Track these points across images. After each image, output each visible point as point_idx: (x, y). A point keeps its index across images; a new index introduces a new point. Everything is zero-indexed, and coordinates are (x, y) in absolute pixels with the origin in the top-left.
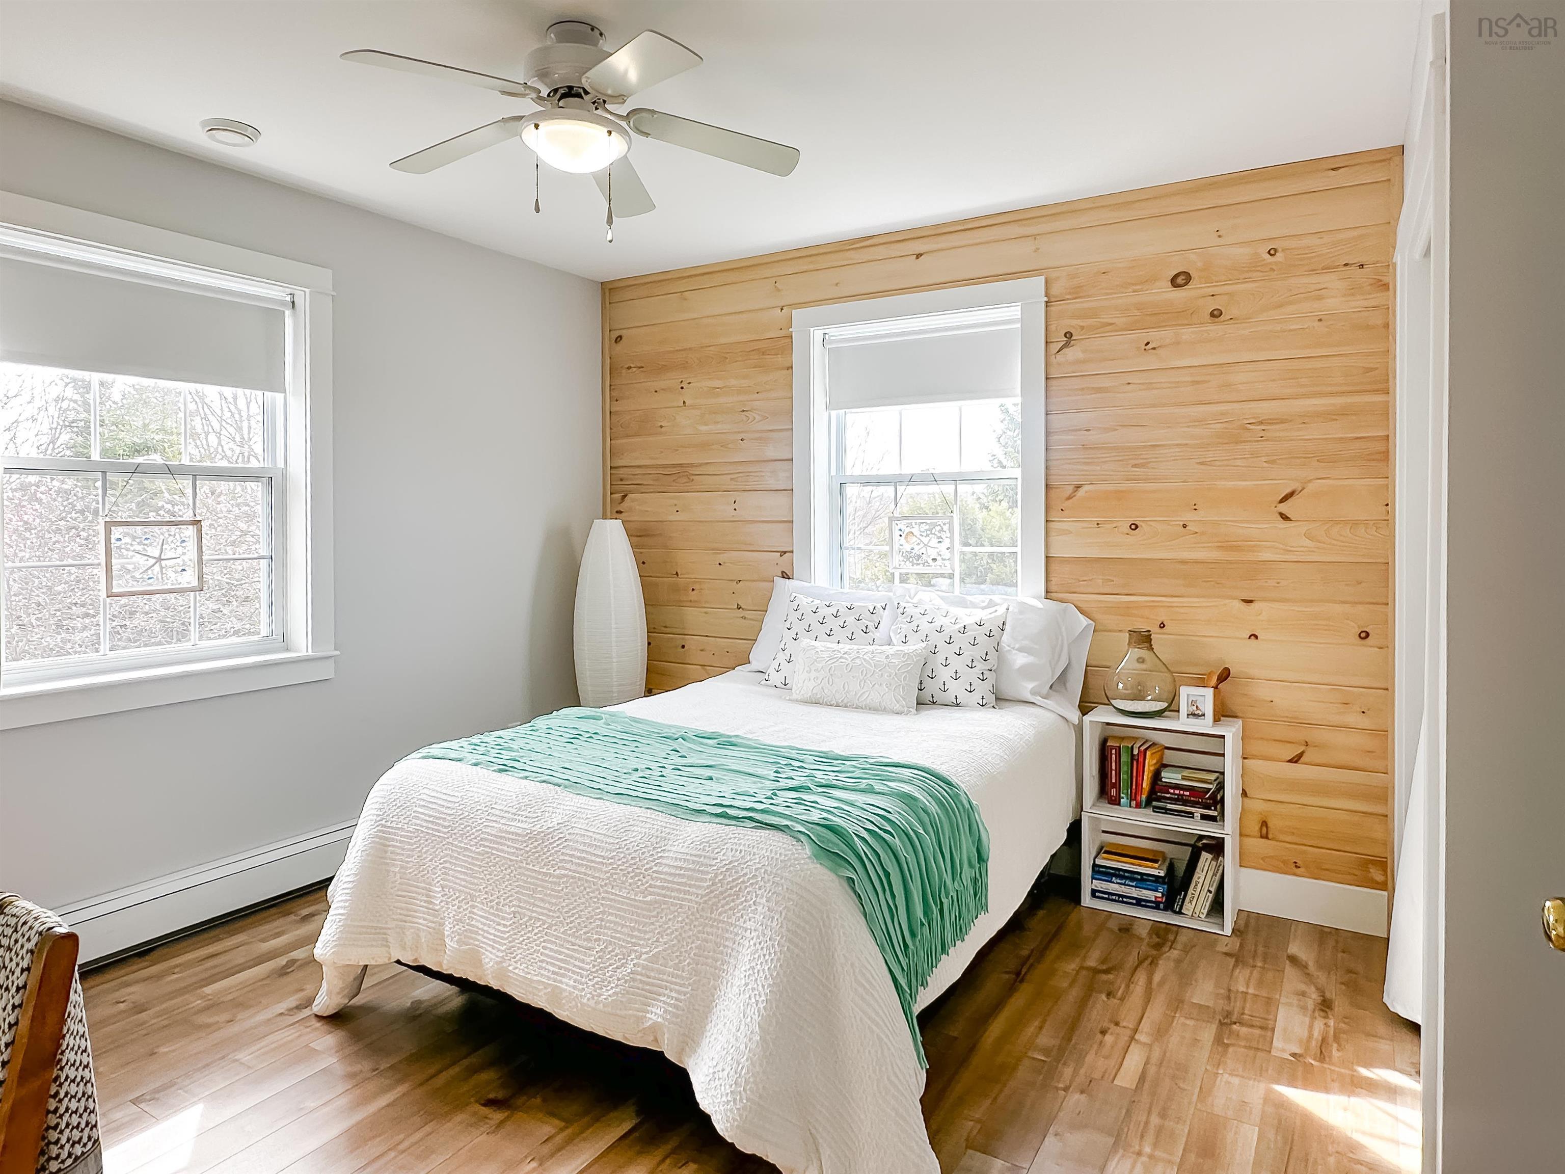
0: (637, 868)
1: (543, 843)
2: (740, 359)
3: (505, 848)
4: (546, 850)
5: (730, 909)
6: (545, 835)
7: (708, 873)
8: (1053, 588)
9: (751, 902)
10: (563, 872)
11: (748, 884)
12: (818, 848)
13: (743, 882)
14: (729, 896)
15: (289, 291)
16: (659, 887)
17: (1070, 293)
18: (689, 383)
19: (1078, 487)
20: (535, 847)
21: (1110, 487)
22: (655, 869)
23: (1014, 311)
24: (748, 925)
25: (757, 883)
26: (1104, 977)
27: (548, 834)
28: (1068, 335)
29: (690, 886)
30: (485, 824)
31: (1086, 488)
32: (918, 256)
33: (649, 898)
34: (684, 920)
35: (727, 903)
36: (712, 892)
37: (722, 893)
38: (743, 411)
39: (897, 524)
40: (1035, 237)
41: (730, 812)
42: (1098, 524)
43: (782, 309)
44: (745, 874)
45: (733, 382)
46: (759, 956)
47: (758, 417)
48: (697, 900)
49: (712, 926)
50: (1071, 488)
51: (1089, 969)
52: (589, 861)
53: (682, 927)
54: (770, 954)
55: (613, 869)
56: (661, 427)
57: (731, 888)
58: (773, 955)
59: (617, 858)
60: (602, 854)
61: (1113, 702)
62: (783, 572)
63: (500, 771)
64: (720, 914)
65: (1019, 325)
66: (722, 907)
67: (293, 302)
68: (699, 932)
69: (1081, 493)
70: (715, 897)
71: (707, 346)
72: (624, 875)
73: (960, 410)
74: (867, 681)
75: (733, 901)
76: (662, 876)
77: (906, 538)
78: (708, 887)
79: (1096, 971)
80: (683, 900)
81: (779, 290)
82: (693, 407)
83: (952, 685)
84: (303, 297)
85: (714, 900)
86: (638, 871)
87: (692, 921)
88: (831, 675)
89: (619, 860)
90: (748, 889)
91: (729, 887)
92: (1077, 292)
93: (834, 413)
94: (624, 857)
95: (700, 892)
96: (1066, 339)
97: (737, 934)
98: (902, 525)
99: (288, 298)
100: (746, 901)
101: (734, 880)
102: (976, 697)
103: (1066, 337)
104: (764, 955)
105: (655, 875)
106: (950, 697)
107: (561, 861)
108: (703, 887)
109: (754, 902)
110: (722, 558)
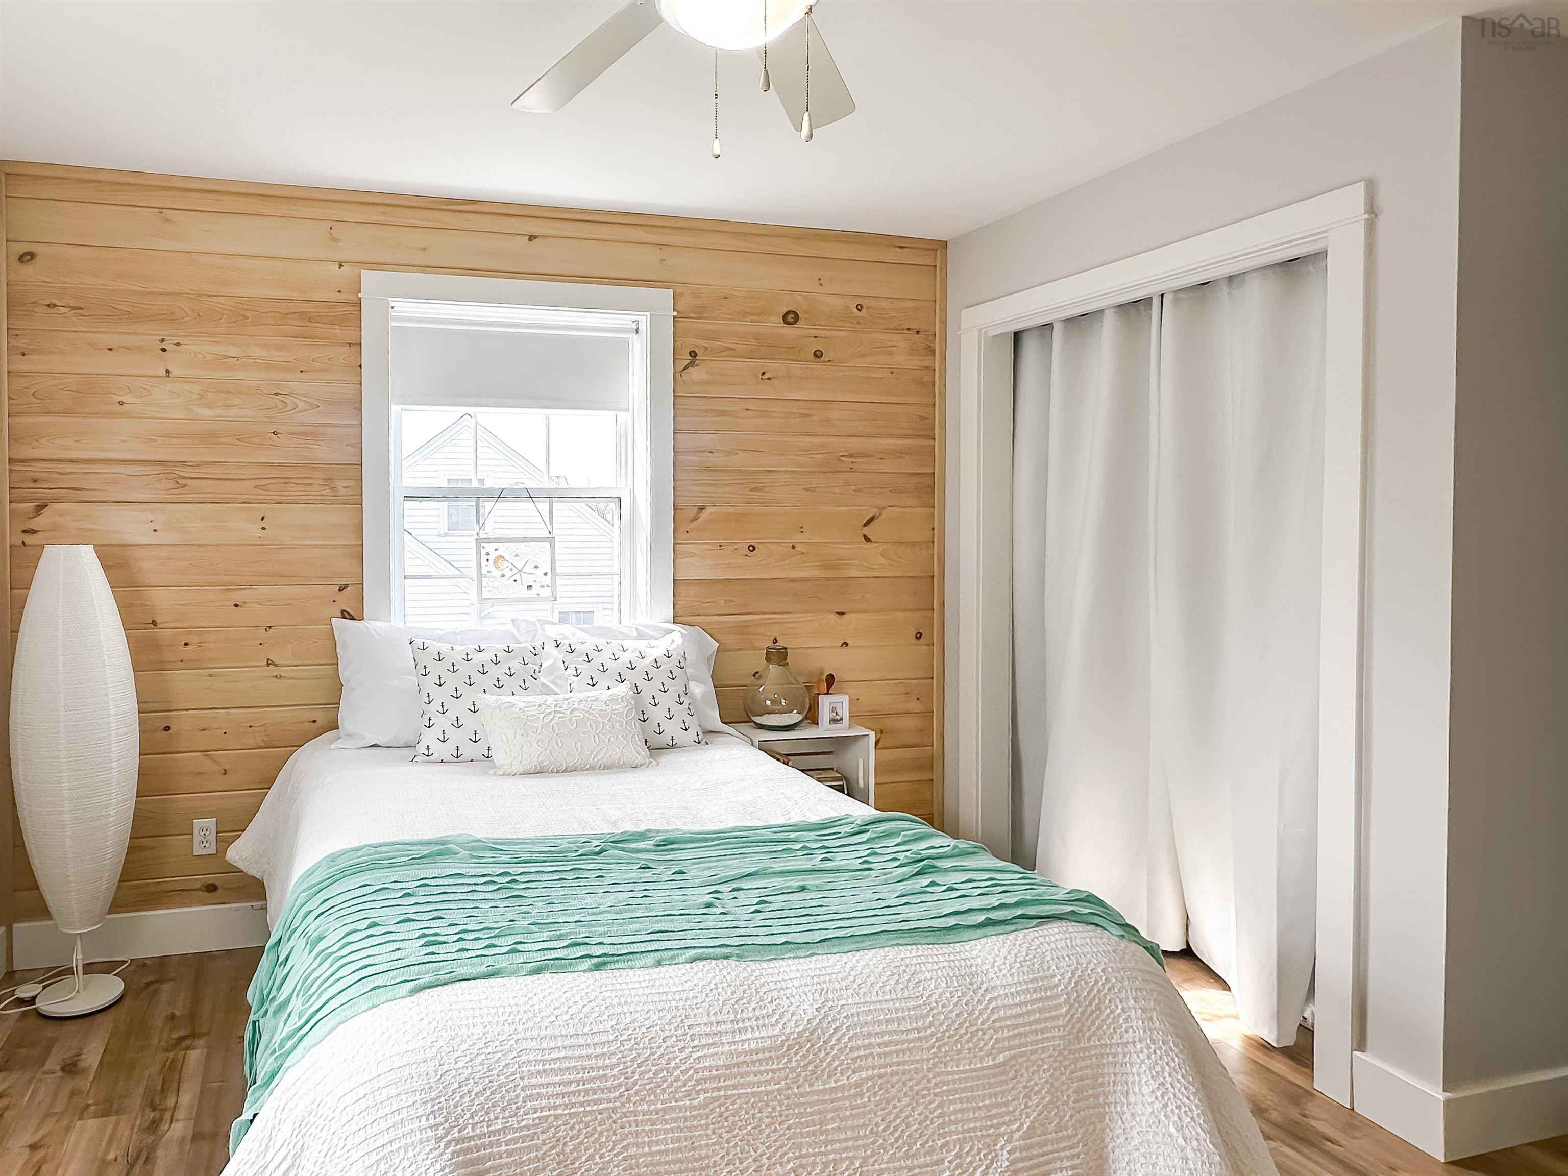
0: (971, 1026)
1: (812, 1046)
2: (270, 321)
3: (752, 1078)
4: (822, 1054)
5: (1098, 1029)
6: (812, 1034)
7: (1058, 996)
8: (679, 612)
9: (1119, 1011)
10: (864, 1074)
11: (1106, 991)
13: (1099, 991)
14: (1092, 1013)
16: (1009, 1038)
17: (694, 313)
18: (177, 344)
19: (702, 509)
20: (804, 1057)
21: (731, 510)
22: (995, 1016)
24: (1128, 1037)
25: (1113, 987)
27: (815, 1030)
29: (1046, 1020)
30: (695, 1056)
31: (709, 510)
32: (532, 238)
33: (1001, 1058)
34: (1051, 1066)
35: (1093, 1023)
36: (1072, 1017)
37: (1083, 1013)
38: (276, 394)
39: (483, 547)
40: (661, 246)
42: (720, 546)
43: (340, 266)
44: (1096, 982)
45: (258, 352)
46: (1163, 1068)
47: (302, 405)
48: (1061, 1033)
49: (1083, 1059)
50: (696, 509)
52: (897, 1043)
53: (1051, 1076)
54: (1173, 1059)
55: (937, 1040)
56: (121, 403)
57: (1090, 1004)
58: (1176, 1059)
59: (937, 1023)
60: (914, 1025)
62: (343, 612)
64: (1089, 1040)
66: (1089, 1029)
68: (1072, 1072)
69: (705, 515)
70: (1077, 1022)
71: (209, 296)
72: (956, 1042)
73: (548, 418)
75: (1097, 1018)
76: (1008, 1023)
77: (495, 563)
78: (1068, 1012)
80: (1043, 1041)
81: (337, 240)
82: (183, 379)
83: (666, 726)
85: (1078, 1026)
86: (974, 1028)
87: (1060, 1062)
89: (941, 1024)
90: (1108, 998)
91: (1087, 1003)
92: (701, 312)
94: (946, 1018)
95: (1060, 1023)
97: (1115, 1055)
98: (490, 547)
100: (1112, 1012)
101: (1089, 993)
102: (691, 735)
103: (691, 356)
104: (1167, 1064)
105: (998, 1025)
106: (666, 739)
107: (854, 1060)
108: (1061, 1015)
109: (1123, 1009)
110: (238, 597)
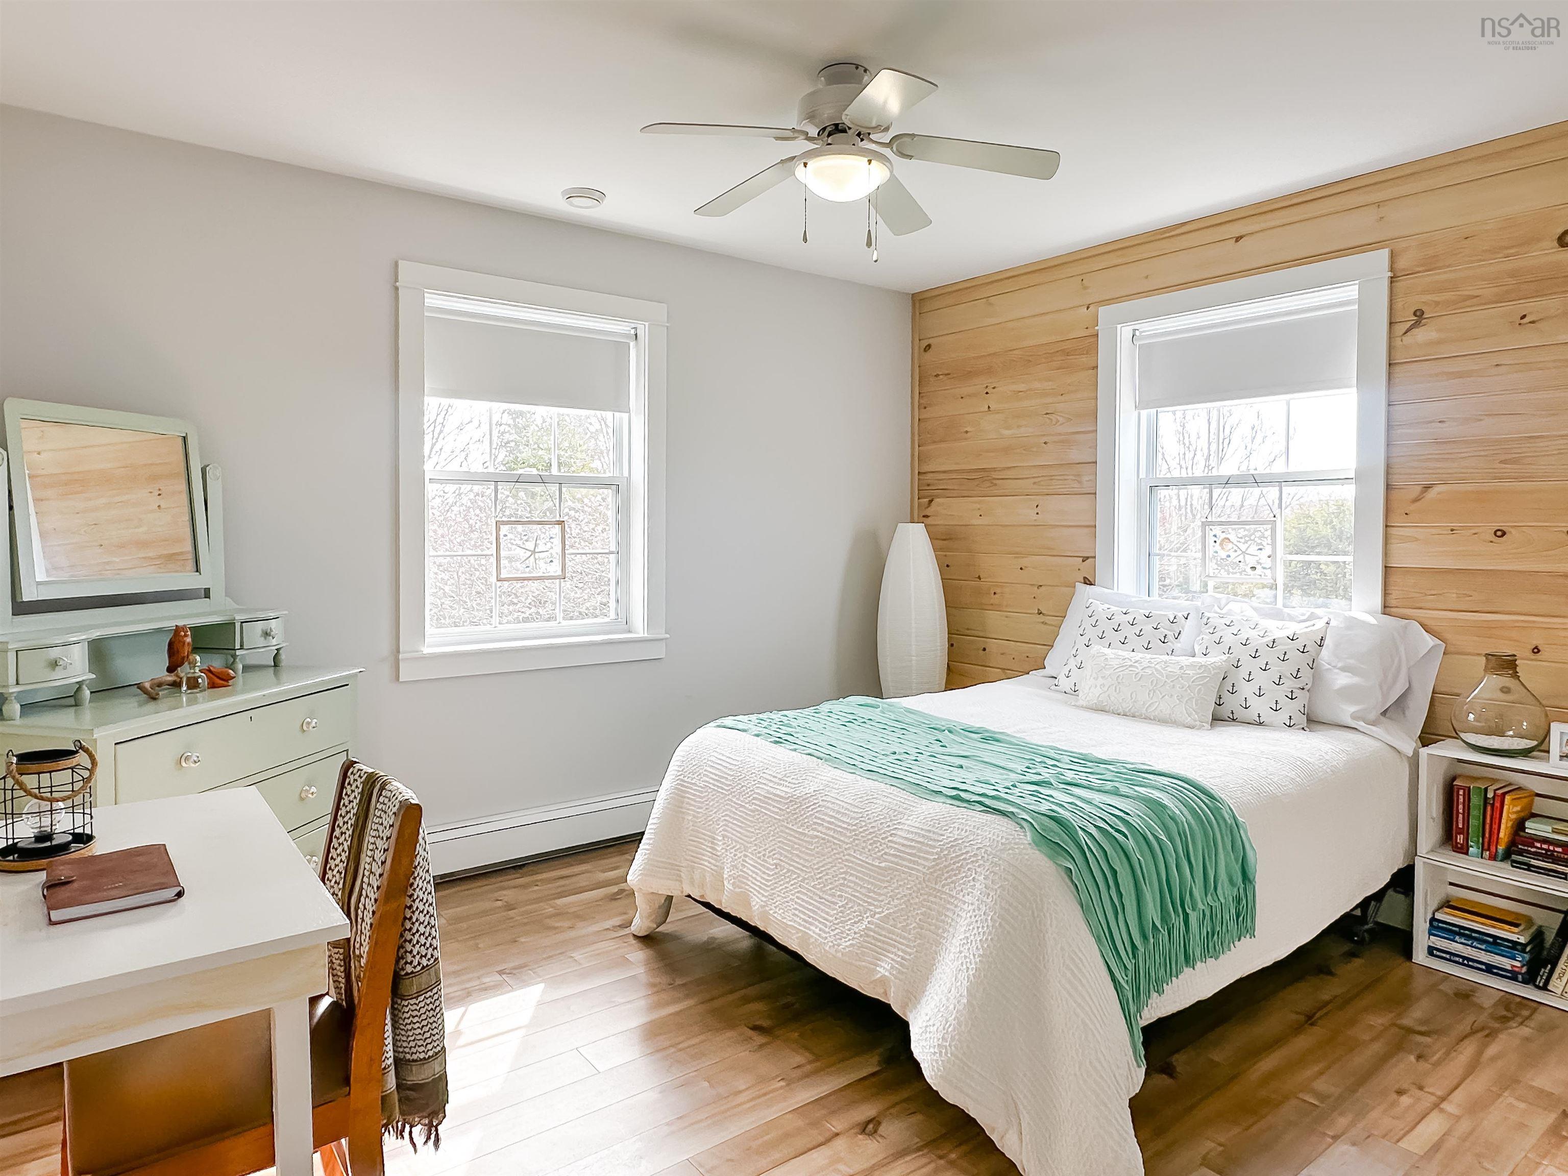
0: (875, 837)
1: (801, 806)
2: (1044, 360)
3: (771, 808)
4: (803, 812)
5: (952, 882)
6: (803, 800)
7: (934, 847)
8: (1392, 602)
9: (971, 878)
10: (816, 833)
11: (969, 861)
12: (1039, 835)
13: (965, 859)
14: (952, 870)
15: (633, 326)
16: (893, 855)
17: (1422, 265)
18: (994, 388)
19: (1427, 488)
20: (795, 810)
21: (1468, 487)
22: (890, 838)
23: (1351, 291)
24: (967, 898)
25: (977, 861)
26: (1420, 1039)
27: (806, 799)
28: (1418, 314)
29: (919, 857)
30: (757, 785)
31: (1437, 489)
32: (1238, 239)
33: (883, 865)
34: (912, 887)
35: (950, 877)
36: (937, 865)
37: (946, 867)
38: (1047, 414)
39: (1211, 530)
40: (1379, 204)
41: (963, 794)
42: (1452, 530)
43: (1088, 308)
44: (967, 852)
45: (1037, 385)
46: (973, 928)
47: (1061, 419)
48: (924, 870)
49: (935, 897)
50: (1419, 488)
51: (1401, 1027)
52: (836, 826)
53: (910, 894)
54: (983, 927)
55: (855, 835)
56: (967, 432)
57: (954, 864)
58: (985, 928)
59: (859, 826)
60: (848, 821)
61: (1462, 735)
62: (1085, 578)
63: (776, 742)
64: (943, 886)
65: (1356, 307)
66: (946, 879)
67: (636, 335)
68: (924, 900)
69: (1432, 494)
70: (939, 870)
71: (1011, 350)
72: (864, 842)
73: (1288, 404)
74: (1157, 691)
75: (955, 875)
76: (896, 846)
77: (1221, 544)
78: (935, 860)
79: (1410, 1031)
80: (912, 869)
81: (1085, 288)
82: (998, 412)
83: (1253, 701)
84: (643, 330)
85: (939, 872)
86: (876, 839)
87: (919, 889)
88: (1119, 683)
89: (861, 827)
90: (969, 866)
91: (952, 862)
92: (1430, 264)
93: (1144, 413)
94: (865, 826)
95: (926, 864)
96: (1416, 318)
97: (956, 906)
98: (1217, 530)
99: (633, 332)
100: (966, 876)
101: (957, 856)
102: (1283, 716)
103: (1415, 314)
104: (978, 928)
105: (890, 844)
106: (1252, 714)
107: (815, 823)
108: (930, 859)
109: (974, 879)
110: (1024, 562)
